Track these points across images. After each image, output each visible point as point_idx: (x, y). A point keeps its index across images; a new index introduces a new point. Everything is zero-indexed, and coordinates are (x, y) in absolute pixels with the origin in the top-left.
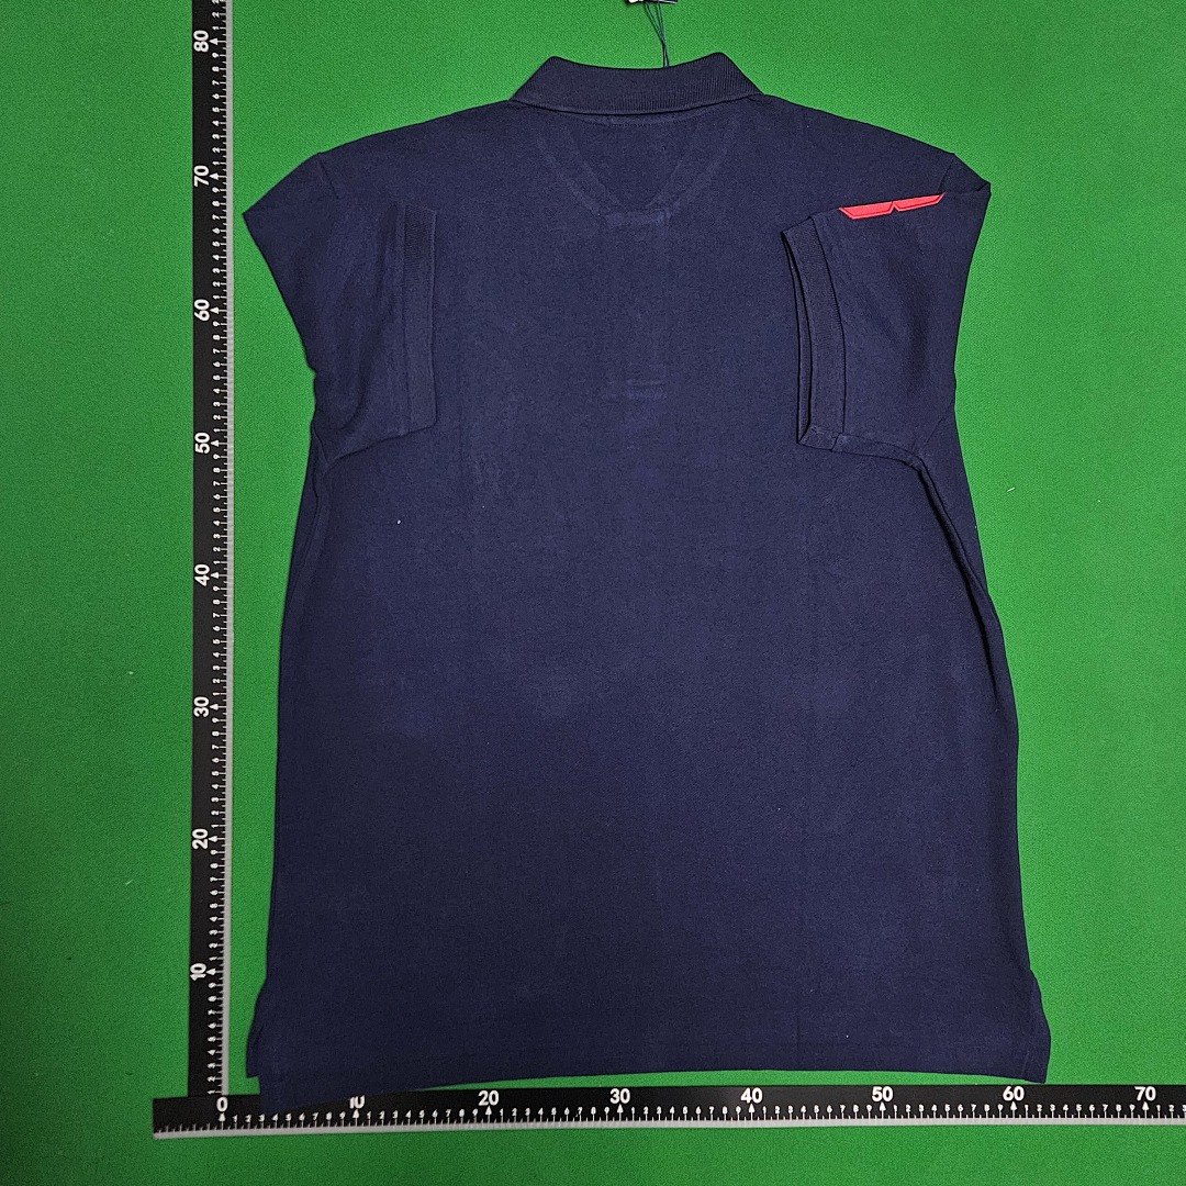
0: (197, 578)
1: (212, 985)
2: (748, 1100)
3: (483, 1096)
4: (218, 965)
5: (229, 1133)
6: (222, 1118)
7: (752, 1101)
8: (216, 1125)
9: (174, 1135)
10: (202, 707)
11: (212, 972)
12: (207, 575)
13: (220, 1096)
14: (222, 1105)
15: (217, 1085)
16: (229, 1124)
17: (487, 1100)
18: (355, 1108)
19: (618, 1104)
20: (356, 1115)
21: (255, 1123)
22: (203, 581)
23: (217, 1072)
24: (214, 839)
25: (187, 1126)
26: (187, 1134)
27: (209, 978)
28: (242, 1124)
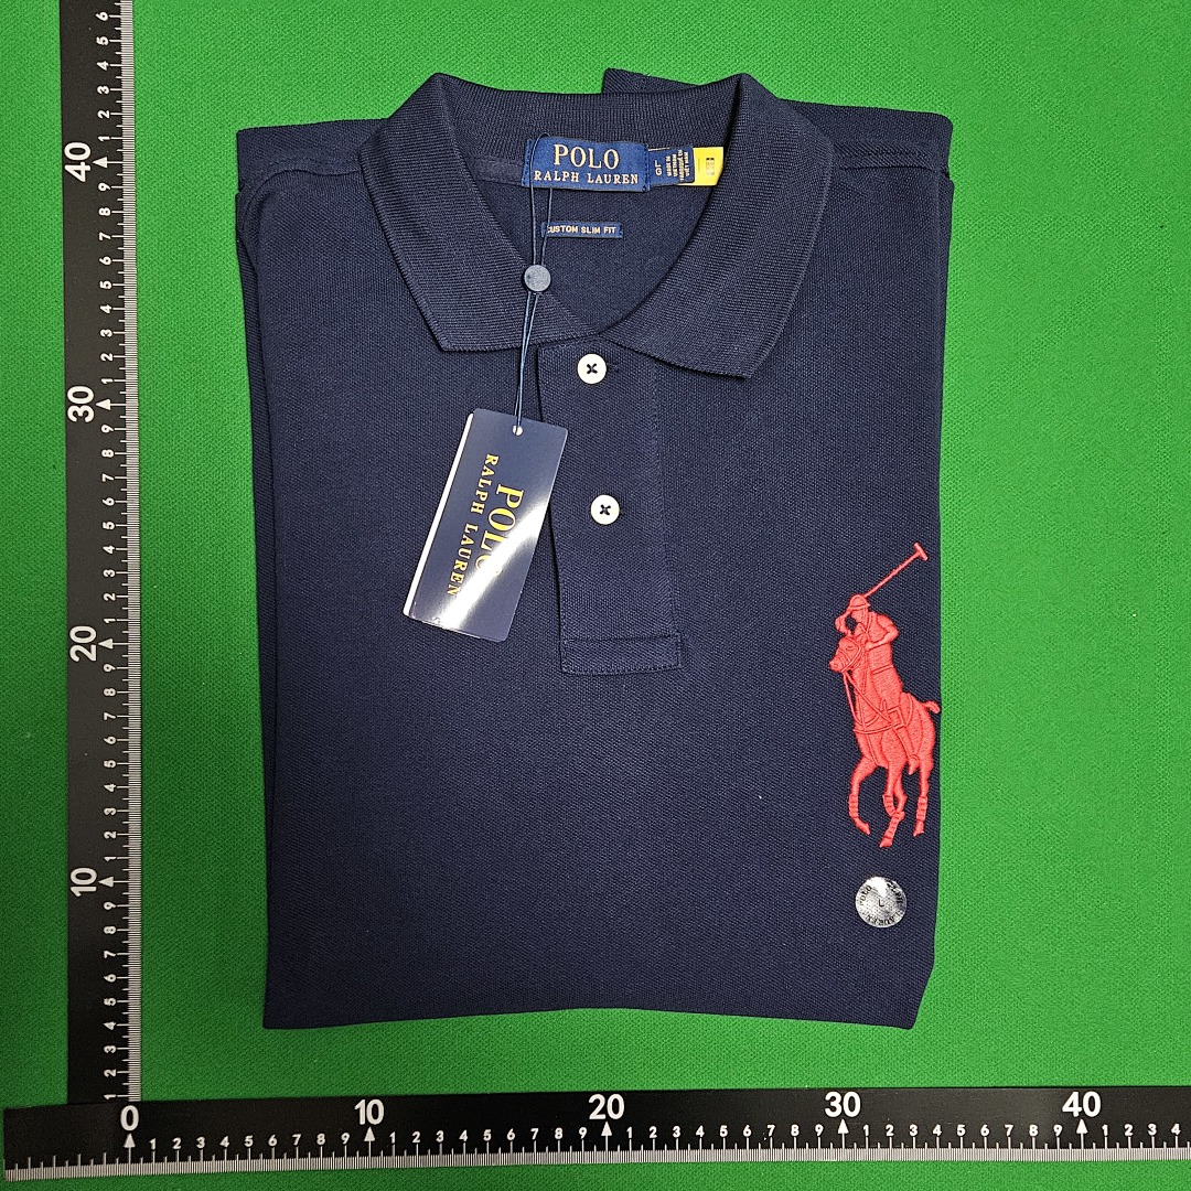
0: (69, 168)
1: (109, 906)
2: (1076, 1111)
3: (597, 1102)
4: (119, 871)
5: (142, 1169)
6: (130, 1143)
7: (1082, 1113)
8: (119, 1155)
9: (43, 1173)
10: (82, 404)
11: (109, 882)
12: (87, 162)
13: (126, 1102)
14: (130, 1120)
15: (119, 1084)
16: (141, 1154)
17: (604, 1111)
18: (368, 1124)
19: (838, 1119)
20: (370, 1137)
21: (189, 1152)
22: (80, 172)
23: (119, 1060)
24: (109, 644)
25: (67, 1158)
26: (67, 1172)
27: (103, 893)
28: (165, 1153)
